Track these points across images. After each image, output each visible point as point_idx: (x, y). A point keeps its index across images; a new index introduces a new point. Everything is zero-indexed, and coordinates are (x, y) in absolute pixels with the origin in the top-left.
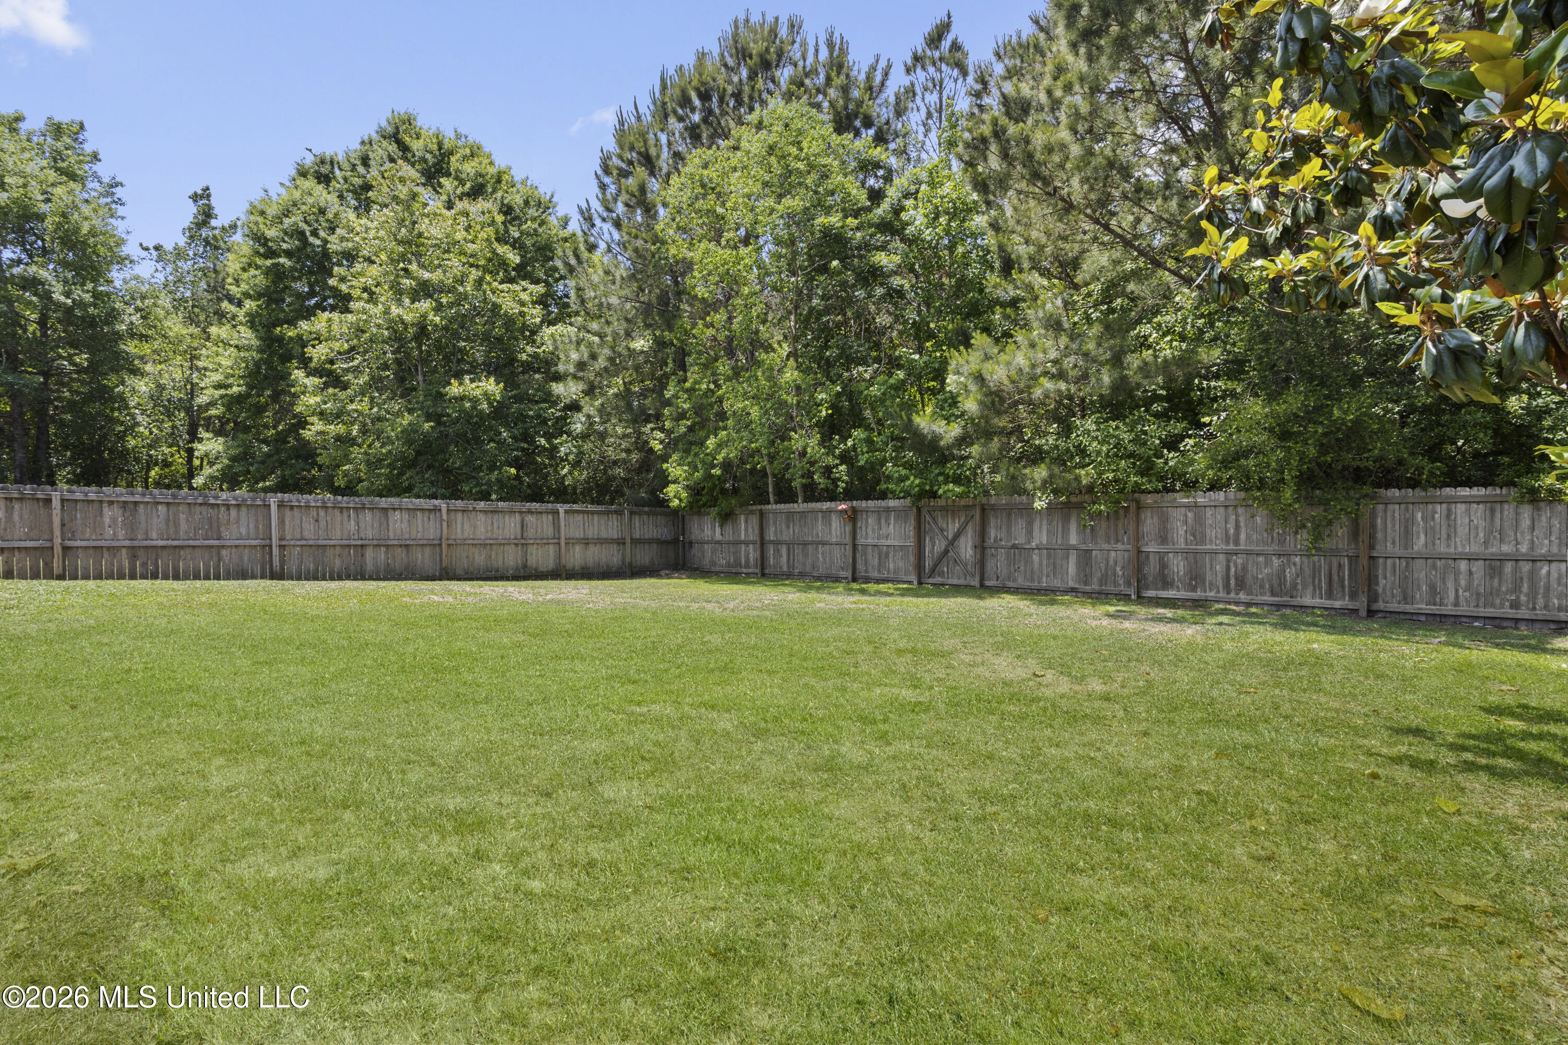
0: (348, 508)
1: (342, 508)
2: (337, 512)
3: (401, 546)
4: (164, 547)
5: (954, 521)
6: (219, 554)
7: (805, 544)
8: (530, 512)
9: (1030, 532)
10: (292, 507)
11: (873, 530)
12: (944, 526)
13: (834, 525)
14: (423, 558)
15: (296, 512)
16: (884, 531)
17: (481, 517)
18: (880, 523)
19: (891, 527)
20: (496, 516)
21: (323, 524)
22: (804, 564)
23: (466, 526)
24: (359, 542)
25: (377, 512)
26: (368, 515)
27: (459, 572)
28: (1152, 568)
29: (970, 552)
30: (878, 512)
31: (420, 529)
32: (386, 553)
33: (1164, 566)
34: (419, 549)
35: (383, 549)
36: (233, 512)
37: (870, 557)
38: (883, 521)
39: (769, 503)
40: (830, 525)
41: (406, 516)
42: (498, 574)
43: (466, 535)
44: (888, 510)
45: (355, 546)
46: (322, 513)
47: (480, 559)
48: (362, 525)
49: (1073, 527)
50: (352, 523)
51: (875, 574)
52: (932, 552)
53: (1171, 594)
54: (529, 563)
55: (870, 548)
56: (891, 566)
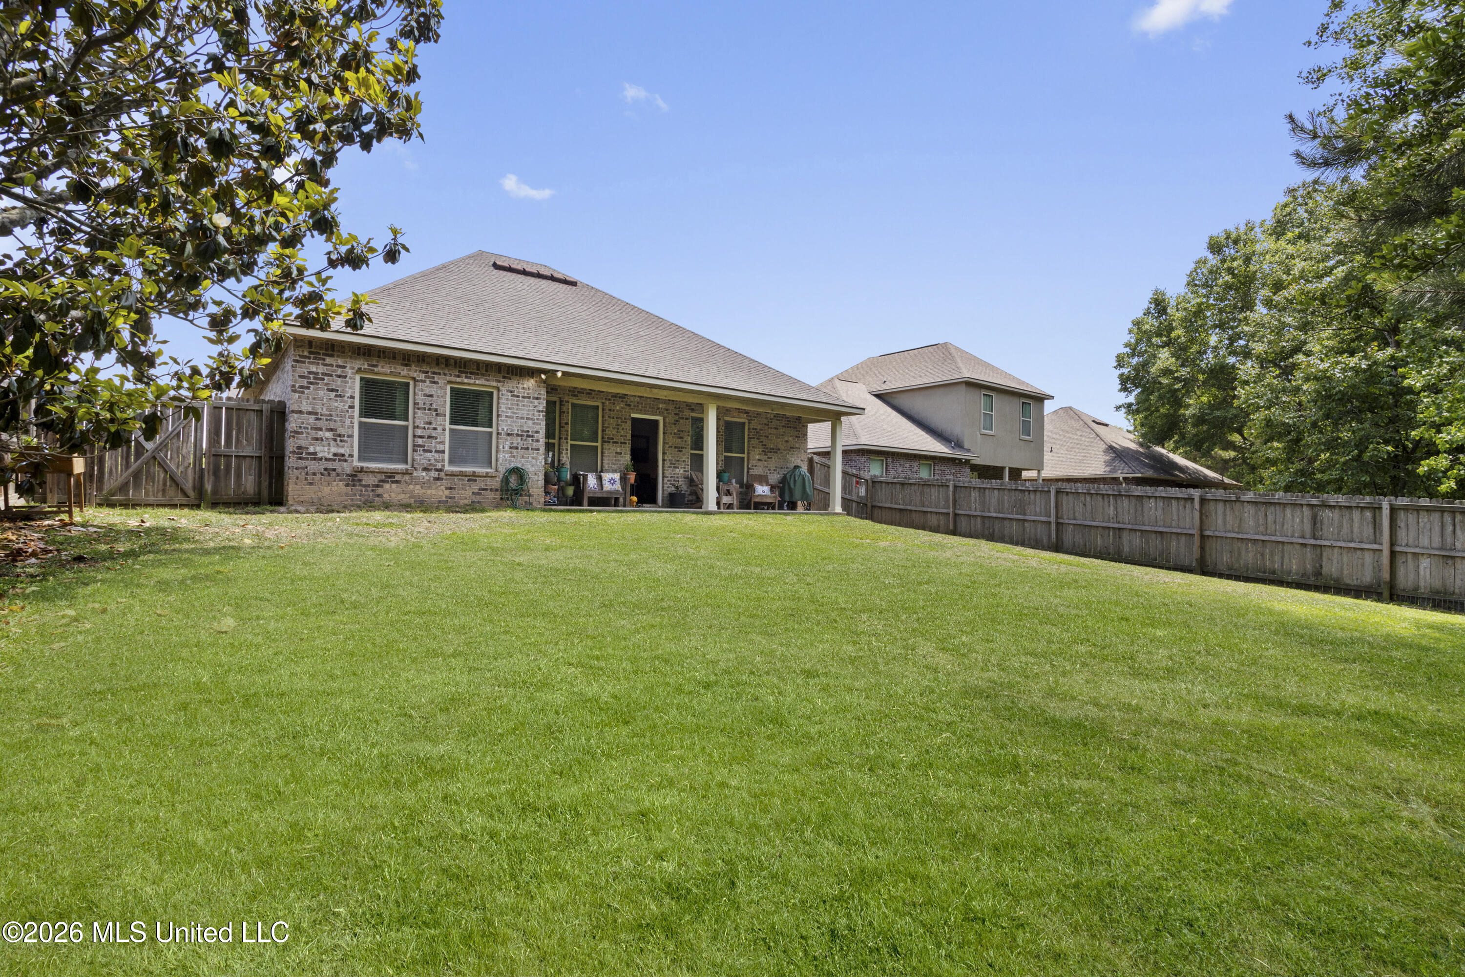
0: (1109, 495)
1: (1103, 495)
2: (1100, 498)
3: (1156, 532)
4: (996, 518)
6: (1023, 526)
8: (1325, 505)
10: (1067, 493)
14: (1178, 549)
15: (1071, 497)
17: (1251, 509)
20: (1272, 508)
21: (1089, 507)
23: (1229, 518)
24: (1116, 526)
25: (1133, 500)
26: (1126, 502)
27: (1222, 568)
31: (1175, 518)
32: (1141, 537)
34: (1174, 537)
35: (1138, 534)
36: (1032, 496)
41: (1160, 504)
42: (1272, 577)
43: (1229, 527)
45: (1114, 528)
46: (1088, 498)
47: (1249, 557)
48: (1120, 510)
50: (1112, 508)
54: (1325, 570)
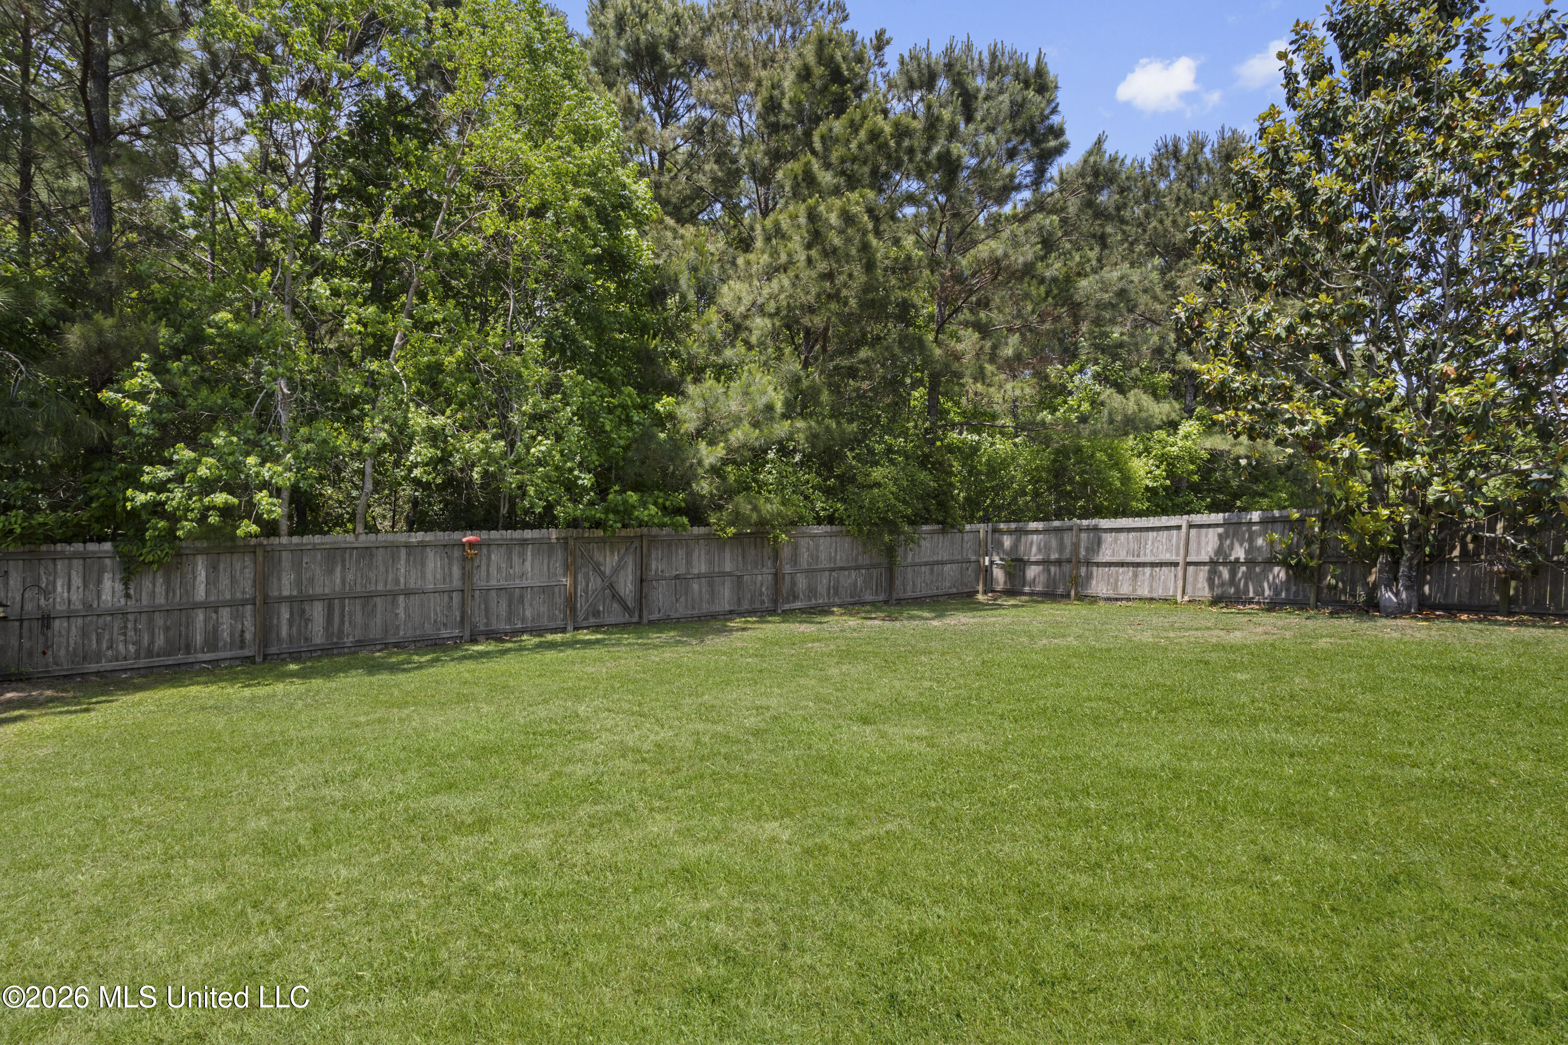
5: (612, 553)
7: (367, 598)
9: (689, 563)
11: (499, 569)
12: (601, 559)
13: (430, 565)
16: (517, 569)
18: (510, 559)
19: (528, 564)
22: (366, 627)
28: (785, 588)
29: (630, 586)
30: (509, 546)
33: (794, 584)
37: (493, 605)
38: (515, 558)
39: (279, 536)
40: (423, 565)
44: (524, 543)
49: (728, 555)
51: (504, 626)
52: (586, 591)
53: (798, 605)
55: (493, 593)
56: (528, 613)
